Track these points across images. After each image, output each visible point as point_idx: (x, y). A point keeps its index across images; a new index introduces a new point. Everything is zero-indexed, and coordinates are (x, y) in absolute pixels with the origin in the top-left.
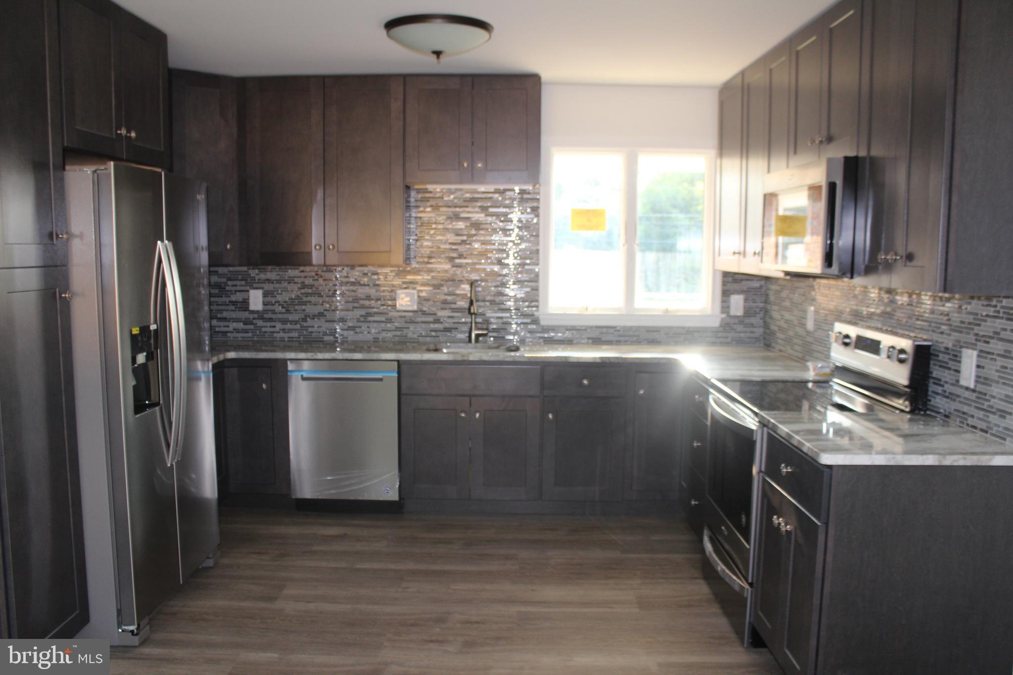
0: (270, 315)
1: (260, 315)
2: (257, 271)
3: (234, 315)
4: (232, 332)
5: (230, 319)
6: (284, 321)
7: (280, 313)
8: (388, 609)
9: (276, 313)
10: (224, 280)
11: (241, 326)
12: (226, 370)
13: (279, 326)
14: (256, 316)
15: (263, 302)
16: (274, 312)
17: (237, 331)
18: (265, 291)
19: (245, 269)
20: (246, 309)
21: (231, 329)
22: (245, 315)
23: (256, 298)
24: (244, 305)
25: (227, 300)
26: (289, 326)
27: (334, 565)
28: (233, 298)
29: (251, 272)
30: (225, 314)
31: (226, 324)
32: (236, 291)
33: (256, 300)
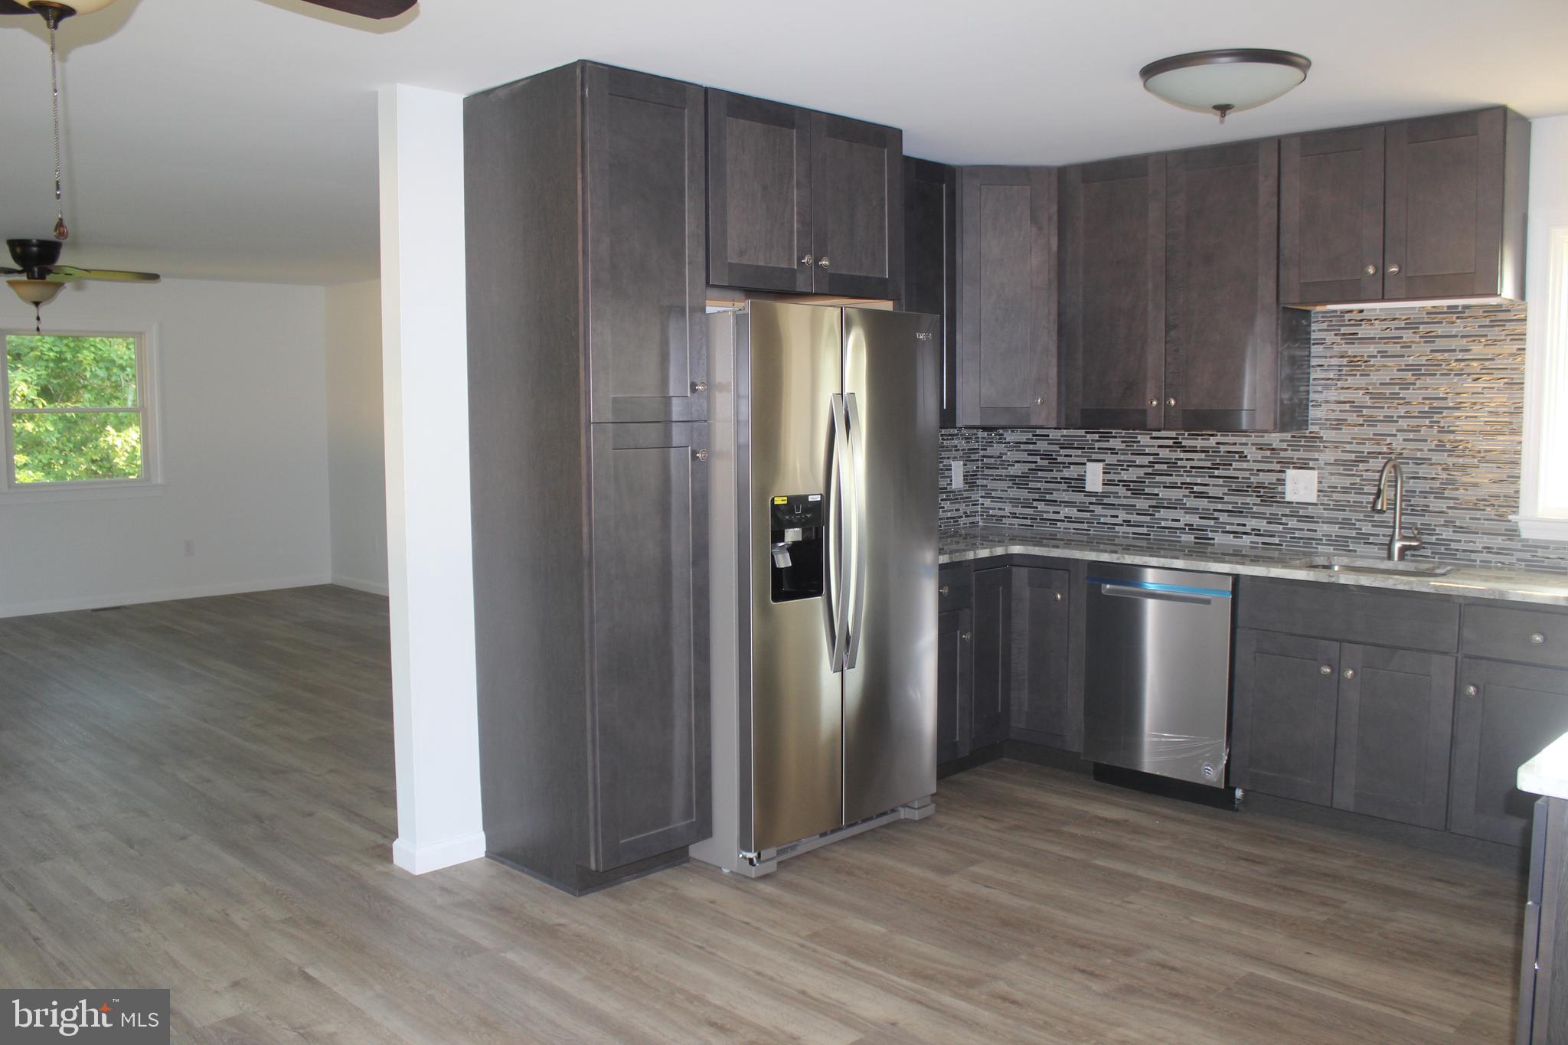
0: (1111, 500)
1: (1099, 499)
2: (1096, 437)
3: (1066, 497)
4: (1063, 521)
5: (1061, 502)
6: (1130, 508)
7: (1124, 497)
8: (1073, 920)
9: (1120, 497)
10: (1056, 448)
11: (1073, 512)
12: (1014, 569)
13: (1122, 515)
14: (1093, 500)
15: (1104, 480)
16: (1116, 495)
17: (1069, 519)
18: (1107, 465)
19: (1082, 432)
20: (1081, 489)
21: (1061, 516)
22: (1079, 497)
23: (1094, 475)
24: (1078, 484)
25: (1058, 475)
26: (1134, 518)
27: (1068, 853)
28: (1066, 473)
29: (1089, 437)
30: (1055, 496)
31: (1056, 509)
32: (1070, 463)
33: (1094, 477)
